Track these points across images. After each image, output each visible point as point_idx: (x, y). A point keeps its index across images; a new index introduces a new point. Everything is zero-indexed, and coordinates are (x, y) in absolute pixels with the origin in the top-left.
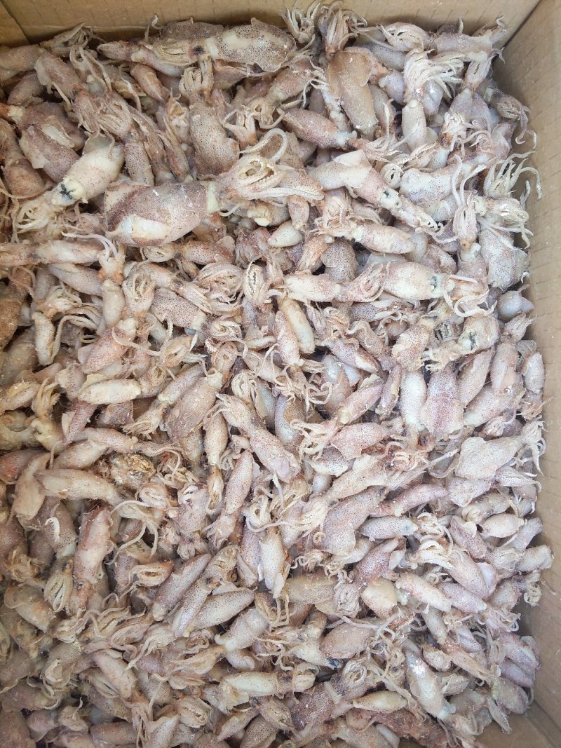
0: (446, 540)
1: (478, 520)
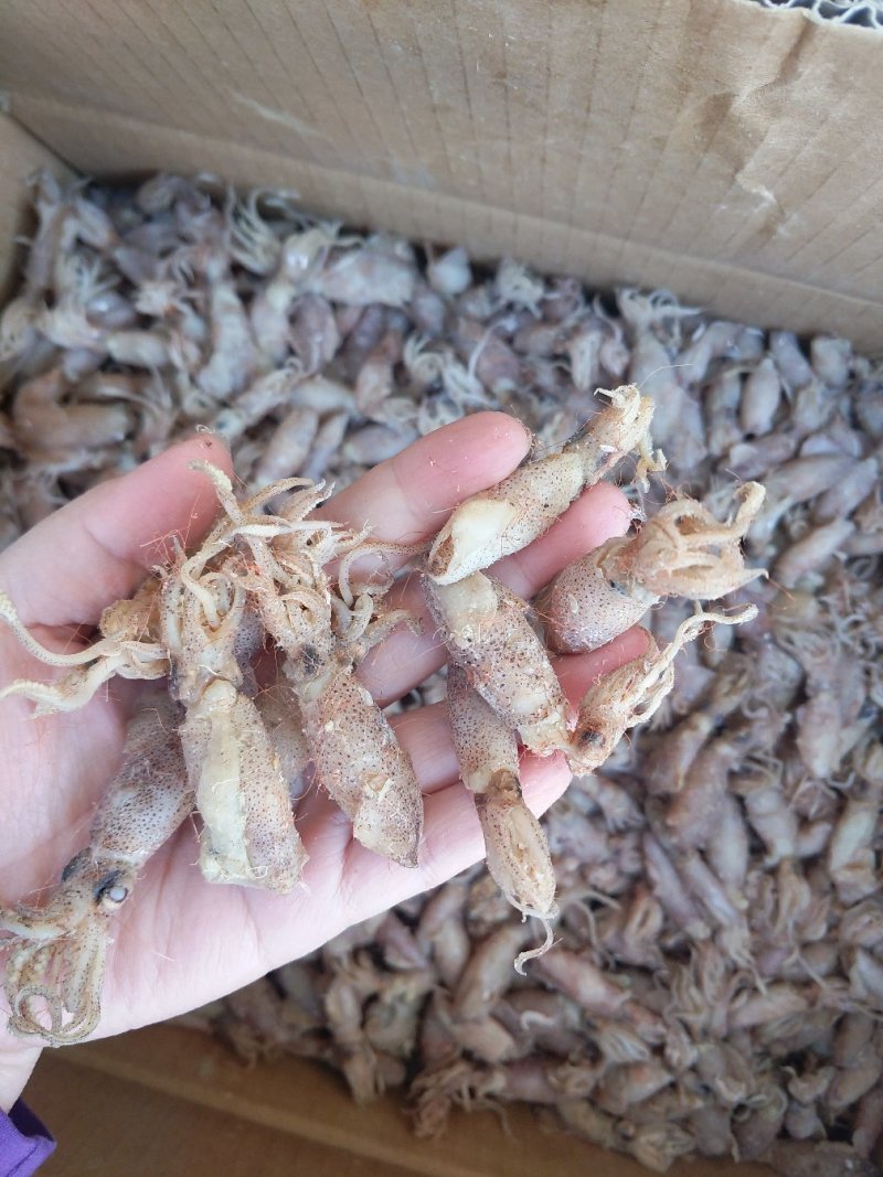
1: (736, 435)
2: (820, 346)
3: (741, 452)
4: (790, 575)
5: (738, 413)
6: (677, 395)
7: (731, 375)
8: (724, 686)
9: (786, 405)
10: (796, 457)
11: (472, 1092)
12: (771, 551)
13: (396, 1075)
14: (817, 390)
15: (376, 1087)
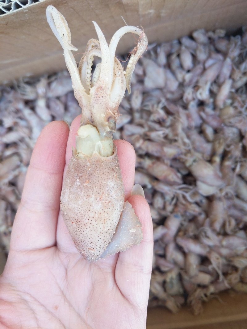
0: (196, 87)
1: (184, 73)
2: (195, 35)
3: (188, 77)
4: (220, 104)
5: (181, 66)
6: (161, 71)
7: (174, 57)
8: (217, 145)
9: (194, 57)
10: (205, 69)
11: (206, 295)
12: (211, 100)
13: (182, 300)
14: (201, 48)
15: (178, 306)
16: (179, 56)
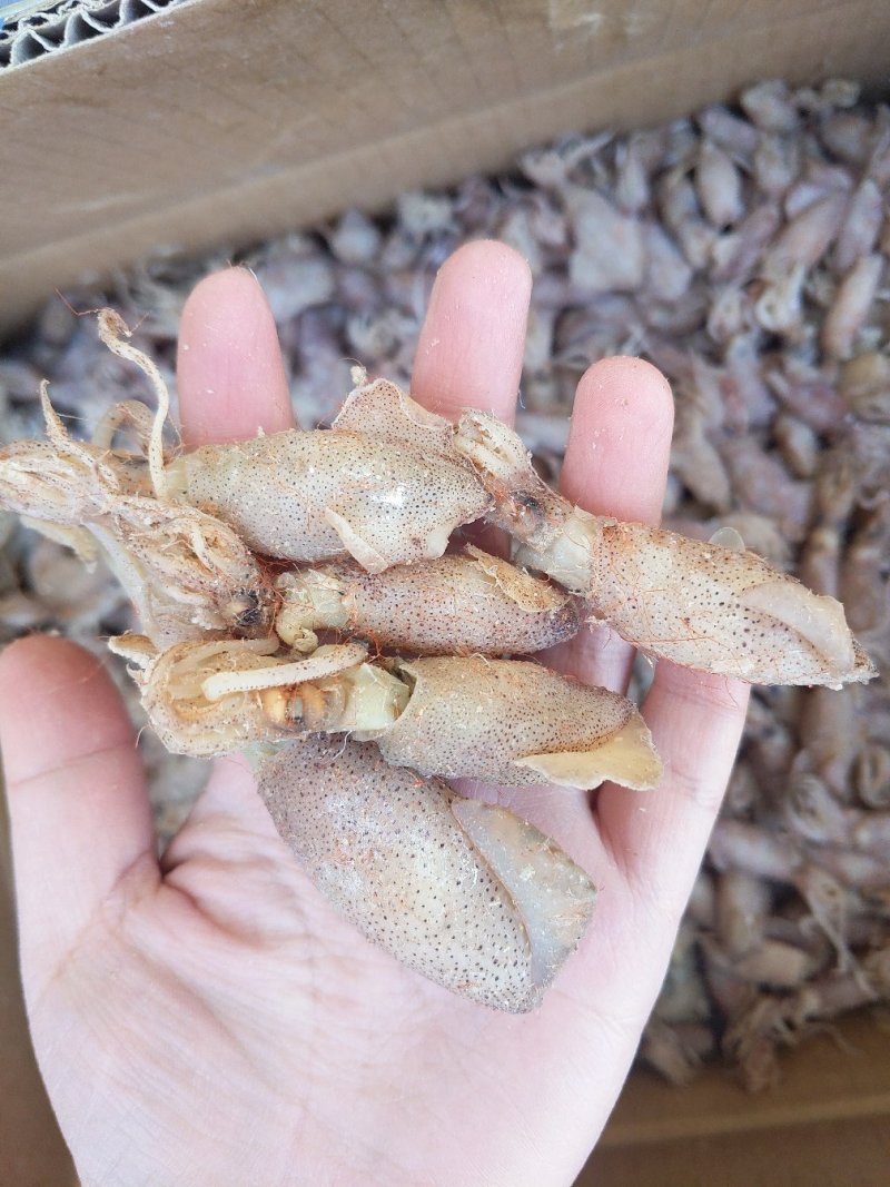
1: (710, 235)
2: (751, 101)
3: (724, 248)
4: (841, 343)
5: (701, 213)
6: (630, 228)
7: (675, 180)
8: (829, 490)
9: (747, 177)
10: (784, 222)
11: (790, 1025)
12: (809, 331)
13: (704, 1041)
14: (772, 145)
15: (690, 1062)
16: (692, 175)
